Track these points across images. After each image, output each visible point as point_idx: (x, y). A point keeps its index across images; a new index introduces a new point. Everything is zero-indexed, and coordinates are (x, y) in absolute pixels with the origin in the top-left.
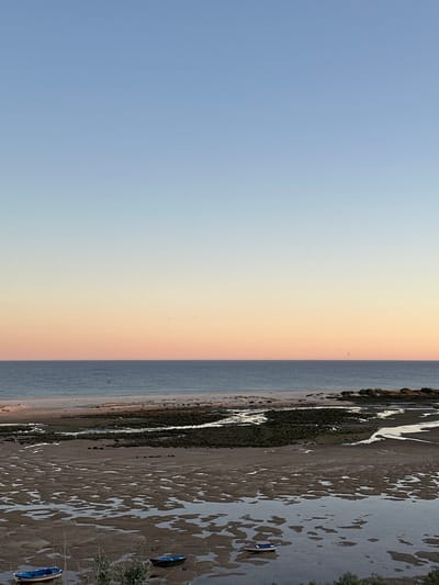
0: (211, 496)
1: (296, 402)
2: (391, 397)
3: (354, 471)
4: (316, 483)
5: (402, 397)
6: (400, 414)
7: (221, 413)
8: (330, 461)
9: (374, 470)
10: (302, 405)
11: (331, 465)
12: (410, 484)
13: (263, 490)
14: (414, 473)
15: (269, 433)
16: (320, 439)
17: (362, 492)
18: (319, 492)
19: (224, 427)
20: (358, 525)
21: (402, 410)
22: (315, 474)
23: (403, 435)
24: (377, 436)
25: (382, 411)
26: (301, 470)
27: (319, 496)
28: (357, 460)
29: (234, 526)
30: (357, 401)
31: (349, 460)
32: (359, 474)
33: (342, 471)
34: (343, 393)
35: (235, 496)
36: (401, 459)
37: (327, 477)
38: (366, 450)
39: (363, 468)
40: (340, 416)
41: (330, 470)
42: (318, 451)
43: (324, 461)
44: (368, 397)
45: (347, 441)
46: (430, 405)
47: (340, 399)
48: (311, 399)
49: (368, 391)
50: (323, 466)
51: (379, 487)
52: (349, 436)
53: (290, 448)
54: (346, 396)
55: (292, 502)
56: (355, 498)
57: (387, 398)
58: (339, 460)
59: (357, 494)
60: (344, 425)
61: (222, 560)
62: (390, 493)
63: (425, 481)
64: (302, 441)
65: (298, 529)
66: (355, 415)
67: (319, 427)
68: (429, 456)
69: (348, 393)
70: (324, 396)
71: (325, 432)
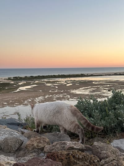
2: (22, 79)
3: (13, 99)
4: (2, 104)
5: (26, 78)
6: (25, 83)
8: (6, 97)
9: (19, 99)
11: (7, 98)
12: (29, 102)
14: (30, 99)
16: (3, 91)
17: (16, 105)
21: (25, 82)
22: (2, 101)
23: (26, 89)
24: (19, 90)
25: (20, 83)
27: (3, 107)
28: (14, 96)
30: (14, 80)
31: (11, 96)
32: (15, 100)
33: (10, 99)
34: (8, 78)
36: (26, 95)
37: (6, 101)
38: (16, 94)
39: (16, 98)
40: (8, 84)
41: (6, 100)
42: (2, 94)
43: (4, 97)
44: (16, 79)
45: (10, 91)
46: (33, 81)
47: (8, 80)
49: (16, 77)
50: (5, 99)
51: (20, 103)
52: (11, 90)
54: (9, 79)
56: (14, 107)
59: (15, 105)
60: (9, 87)
62: (23, 104)
63: (33, 101)
66: (13, 84)
67: (2, 88)
68: (33, 94)
69: (10, 78)
70: (3, 79)
71: (4, 89)
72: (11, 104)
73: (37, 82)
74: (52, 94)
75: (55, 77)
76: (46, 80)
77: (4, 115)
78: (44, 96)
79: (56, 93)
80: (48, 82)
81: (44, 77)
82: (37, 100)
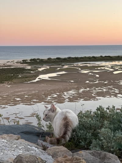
1: (2, 65)
3: (30, 93)
4: (14, 99)
5: (49, 61)
6: (48, 69)
8: (19, 90)
9: (38, 93)
10: (5, 66)
11: (21, 91)
12: (53, 98)
14: (55, 93)
16: (14, 81)
17: (33, 102)
18: (15, 103)
21: (48, 67)
22: (13, 96)
23: (49, 78)
24: (39, 79)
25: (40, 68)
26: (7, 94)
27: (15, 104)
28: (31, 89)
30: (29, 64)
31: (27, 89)
32: (32, 94)
33: (24, 94)
34: (23, 61)
36: (49, 87)
37: (18, 96)
38: (34, 85)
39: (33, 92)
40: (22, 70)
41: (19, 93)
42: (14, 86)
43: (17, 90)
44: (34, 62)
45: (26, 81)
46: (60, 65)
47: (21, 63)
48: (9, 64)
49: (34, 60)
51: (40, 99)
52: (27, 79)
53: (1, 85)
54: (24, 62)
55: (4, 108)
56: (31, 105)
57: (42, 62)
58: (23, 89)
59: (32, 103)
60: (25, 74)
62: (45, 102)
63: (59, 96)
64: (7, 82)
66: (29, 70)
67: (13, 76)
68: (60, 86)
69: (25, 60)
70: (15, 62)
71: (16, 78)
72: (28, 101)
73: (66, 67)
74: (90, 86)
75: (95, 59)
76: (80, 64)
77: (15, 117)
78: (78, 89)
79: (97, 86)
80: (83, 68)
81: (77, 60)
82: (66, 95)
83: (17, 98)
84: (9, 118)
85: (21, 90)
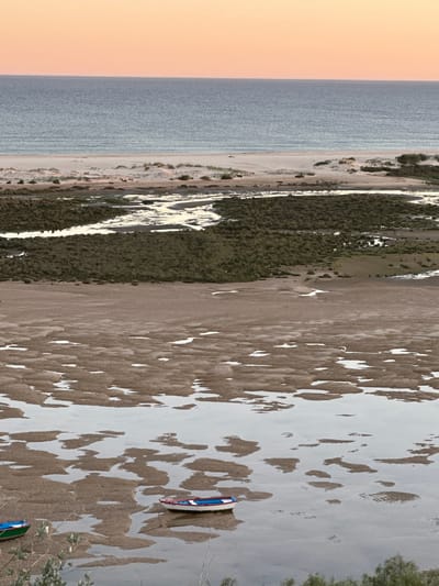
0: (87, 392)
1: (292, 179)
3: (419, 337)
4: (332, 364)
7: (110, 202)
8: (365, 316)
10: (305, 186)
13: (209, 381)
15: (225, 252)
16: (345, 265)
18: (337, 384)
19: (118, 236)
20: (422, 456)
22: (329, 344)
26: (298, 334)
27: (335, 392)
29: (139, 459)
33: (390, 337)
34: (402, 159)
35: (143, 394)
37: (356, 350)
40: (391, 211)
41: (363, 335)
42: (339, 291)
43: (352, 316)
45: (406, 269)
47: (394, 173)
48: (324, 173)
50: (351, 326)
52: (410, 260)
53: (273, 284)
54: (410, 166)
55: (275, 406)
56: (419, 397)
59: (425, 389)
60: (405, 233)
61: (111, 531)
64: (303, 271)
65: (287, 465)
66: (429, 209)
67: (343, 237)
69: (413, 158)
70: (357, 165)
71: (356, 248)
77: (328, 462)
83: (347, 358)
84: (297, 460)
85: (375, 314)
